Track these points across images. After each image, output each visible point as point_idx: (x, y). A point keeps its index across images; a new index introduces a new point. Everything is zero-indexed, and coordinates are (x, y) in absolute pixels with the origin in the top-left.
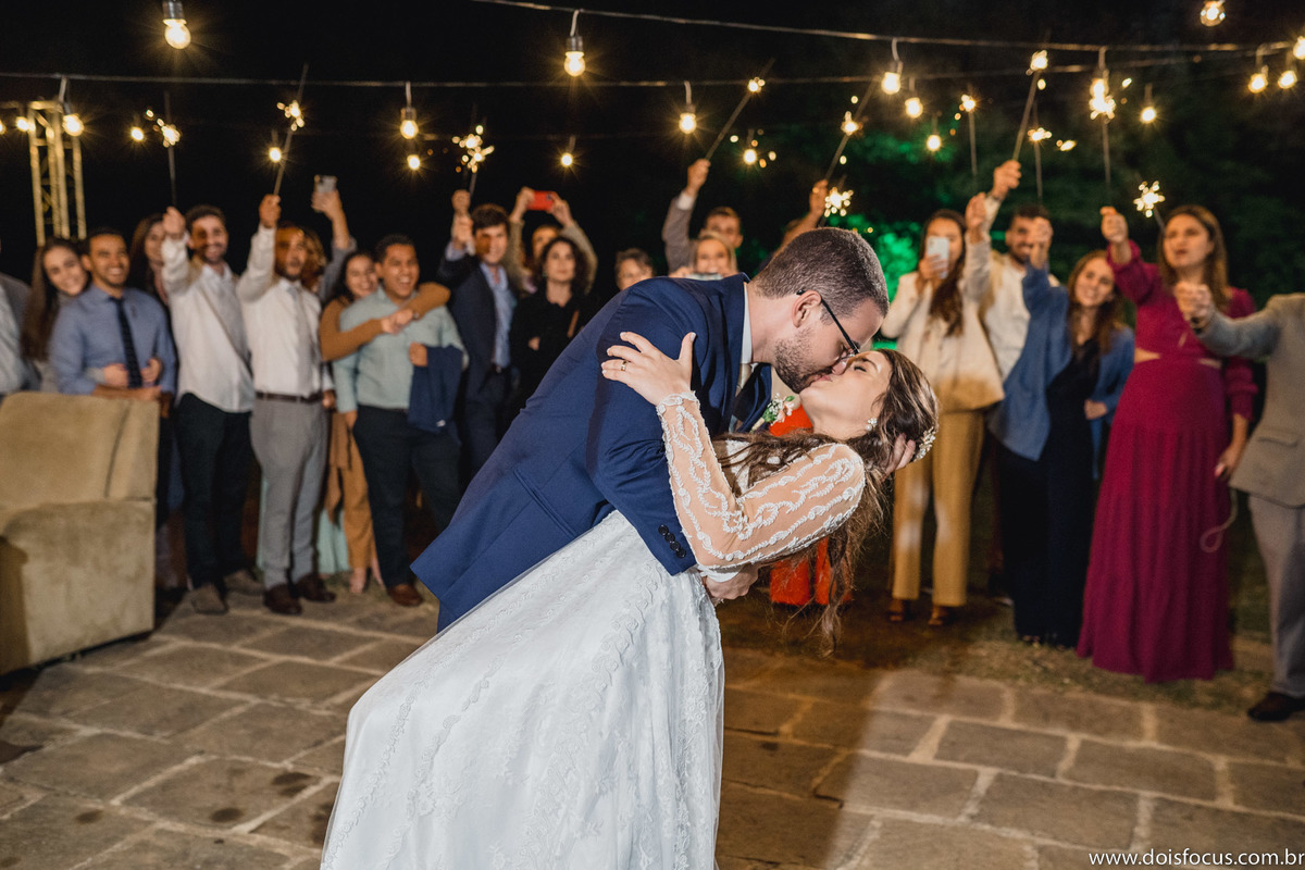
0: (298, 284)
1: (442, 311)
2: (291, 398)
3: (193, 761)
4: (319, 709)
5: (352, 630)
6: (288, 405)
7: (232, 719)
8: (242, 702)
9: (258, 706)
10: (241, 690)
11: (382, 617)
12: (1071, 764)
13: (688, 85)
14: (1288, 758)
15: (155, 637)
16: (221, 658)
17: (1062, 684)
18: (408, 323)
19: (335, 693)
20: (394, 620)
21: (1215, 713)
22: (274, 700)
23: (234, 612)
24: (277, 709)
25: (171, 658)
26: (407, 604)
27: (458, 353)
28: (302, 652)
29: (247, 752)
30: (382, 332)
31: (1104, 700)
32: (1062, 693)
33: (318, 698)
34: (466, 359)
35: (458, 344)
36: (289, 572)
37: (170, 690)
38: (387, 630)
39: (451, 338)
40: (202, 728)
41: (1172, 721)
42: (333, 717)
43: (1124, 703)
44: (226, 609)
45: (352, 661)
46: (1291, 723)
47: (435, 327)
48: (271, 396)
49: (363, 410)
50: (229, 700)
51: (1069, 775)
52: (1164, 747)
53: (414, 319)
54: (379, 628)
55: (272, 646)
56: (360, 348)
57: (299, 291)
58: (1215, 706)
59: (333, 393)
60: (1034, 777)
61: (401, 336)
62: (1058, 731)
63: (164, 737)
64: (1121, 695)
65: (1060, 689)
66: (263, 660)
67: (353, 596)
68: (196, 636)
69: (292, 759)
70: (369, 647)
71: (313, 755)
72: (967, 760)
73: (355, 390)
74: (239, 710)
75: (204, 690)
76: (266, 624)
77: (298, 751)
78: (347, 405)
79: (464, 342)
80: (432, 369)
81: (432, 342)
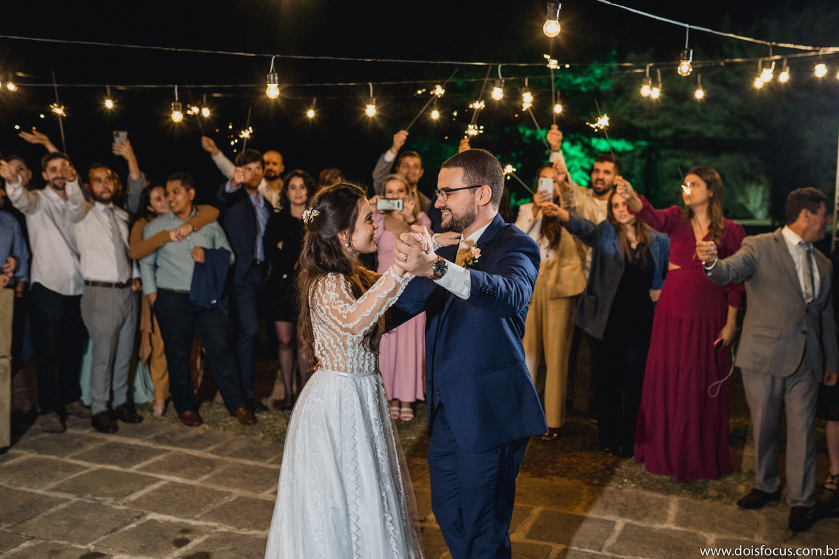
0: (111, 205)
1: (215, 225)
2: (108, 285)
3: (26, 545)
4: (118, 505)
5: (151, 445)
6: (106, 289)
7: (56, 513)
8: (66, 500)
9: (77, 502)
10: (66, 492)
11: (173, 434)
12: (614, 541)
13: (370, 84)
14: (756, 536)
15: (12, 451)
16: (55, 466)
17: (622, 483)
18: (190, 234)
19: (131, 492)
20: (182, 436)
21: (717, 503)
22: (89, 498)
23: (70, 431)
24: (89, 504)
25: (21, 467)
26: (191, 425)
27: (228, 253)
28: (112, 462)
29: (65, 537)
30: (170, 241)
31: (648, 494)
32: (621, 489)
33: (118, 497)
34: (233, 257)
35: (227, 247)
36: (109, 404)
37: (17, 491)
38: (175, 445)
39: (222, 243)
40: (36, 520)
41: (688, 509)
42: (127, 510)
43: (661, 496)
44: (65, 428)
45: (147, 469)
46: (764, 510)
47: (210, 235)
48: (95, 283)
49: (160, 291)
50: (57, 499)
51: (611, 550)
52: (678, 528)
53: (193, 230)
54: (169, 443)
55: (91, 457)
56: (157, 250)
57: (112, 210)
58: (719, 498)
59: (140, 280)
60: (588, 550)
61: (184, 243)
62: (611, 518)
63: (7, 528)
64: (658, 490)
65: (620, 487)
66: (87, 468)
67: (156, 418)
68: (40, 450)
69: (94, 543)
70: (160, 458)
71: (109, 539)
72: (546, 540)
73: (155, 278)
74: (63, 506)
75: (40, 492)
76: (91, 440)
77: (99, 536)
78: (149, 289)
79: (231, 245)
80: (208, 264)
81: (208, 246)
